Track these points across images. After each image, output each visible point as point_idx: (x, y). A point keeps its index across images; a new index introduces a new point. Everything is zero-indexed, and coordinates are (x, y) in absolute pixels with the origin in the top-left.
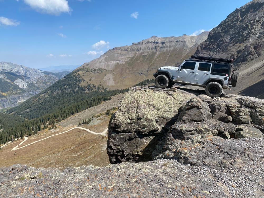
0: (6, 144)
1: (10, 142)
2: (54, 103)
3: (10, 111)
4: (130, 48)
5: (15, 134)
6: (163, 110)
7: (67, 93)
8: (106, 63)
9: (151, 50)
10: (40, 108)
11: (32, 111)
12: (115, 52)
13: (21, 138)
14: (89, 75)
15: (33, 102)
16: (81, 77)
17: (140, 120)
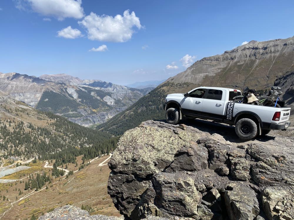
0: (94, 159)
1: (98, 157)
2: (138, 120)
3: (99, 127)
4: (221, 57)
5: (102, 150)
6: (163, 151)
7: (151, 110)
8: (193, 76)
9: (249, 58)
10: (126, 125)
11: (118, 127)
12: (204, 63)
13: (106, 154)
14: (174, 90)
15: (119, 118)
16: (166, 93)
17: (136, 161)
